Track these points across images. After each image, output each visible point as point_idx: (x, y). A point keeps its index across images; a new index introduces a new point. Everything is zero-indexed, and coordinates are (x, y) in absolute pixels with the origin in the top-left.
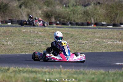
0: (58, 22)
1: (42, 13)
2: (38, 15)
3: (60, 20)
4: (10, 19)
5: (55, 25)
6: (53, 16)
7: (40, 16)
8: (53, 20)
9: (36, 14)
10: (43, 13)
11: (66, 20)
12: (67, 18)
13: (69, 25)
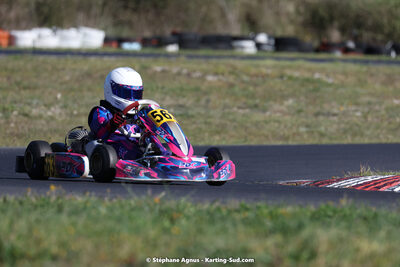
0: (351, 45)
1: (298, 12)
2: (284, 19)
3: (361, 36)
4: (179, 29)
5: (338, 54)
6: (336, 24)
7: (292, 22)
8: (335, 36)
9: (277, 14)
10: (302, 9)
11: (380, 37)
12: (386, 30)
13: (389, 53)
